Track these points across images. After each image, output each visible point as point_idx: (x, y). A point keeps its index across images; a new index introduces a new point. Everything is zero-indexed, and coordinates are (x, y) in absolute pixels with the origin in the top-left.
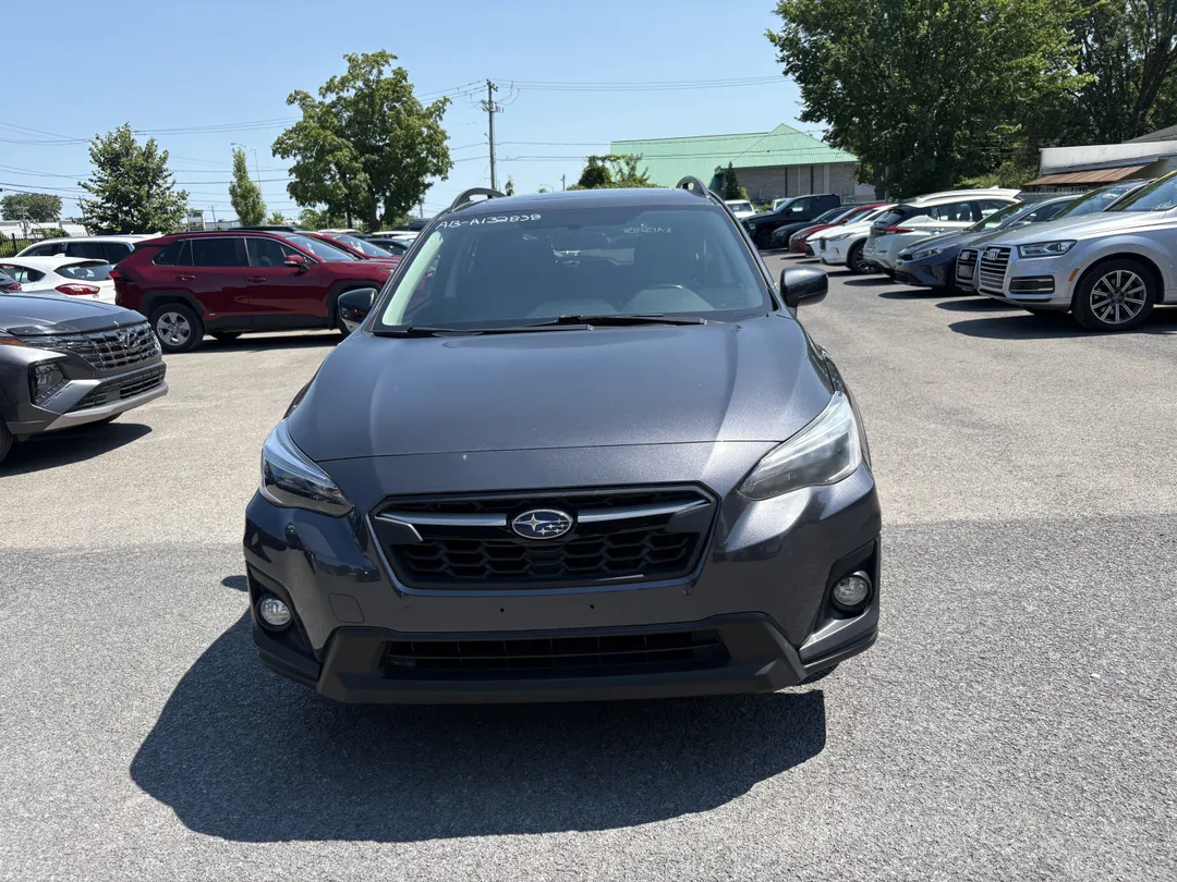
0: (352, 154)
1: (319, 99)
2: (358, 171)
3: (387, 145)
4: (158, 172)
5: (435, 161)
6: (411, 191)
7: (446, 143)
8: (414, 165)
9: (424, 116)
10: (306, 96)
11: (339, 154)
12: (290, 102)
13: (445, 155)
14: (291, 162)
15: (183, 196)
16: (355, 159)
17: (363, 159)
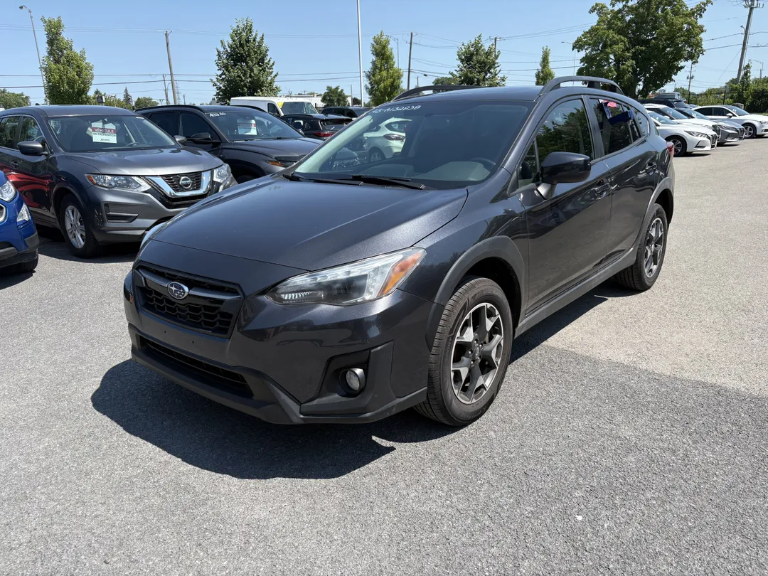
0: (625, 46)
1: (610, 8)
2: (628, 59)
3: (654, 38)
4: (493, 65)
5: (689, 49)
6: (667, 72)
7: (702, 35)
8: (671, 53)
9: (686, 15)
10: (603, 7)
11: (615, 47)
12: (592, 11)
13: (698, 44)
14: (583, 54)
15: (503, 79)
16: (628, 50)
17: (633, 50)
